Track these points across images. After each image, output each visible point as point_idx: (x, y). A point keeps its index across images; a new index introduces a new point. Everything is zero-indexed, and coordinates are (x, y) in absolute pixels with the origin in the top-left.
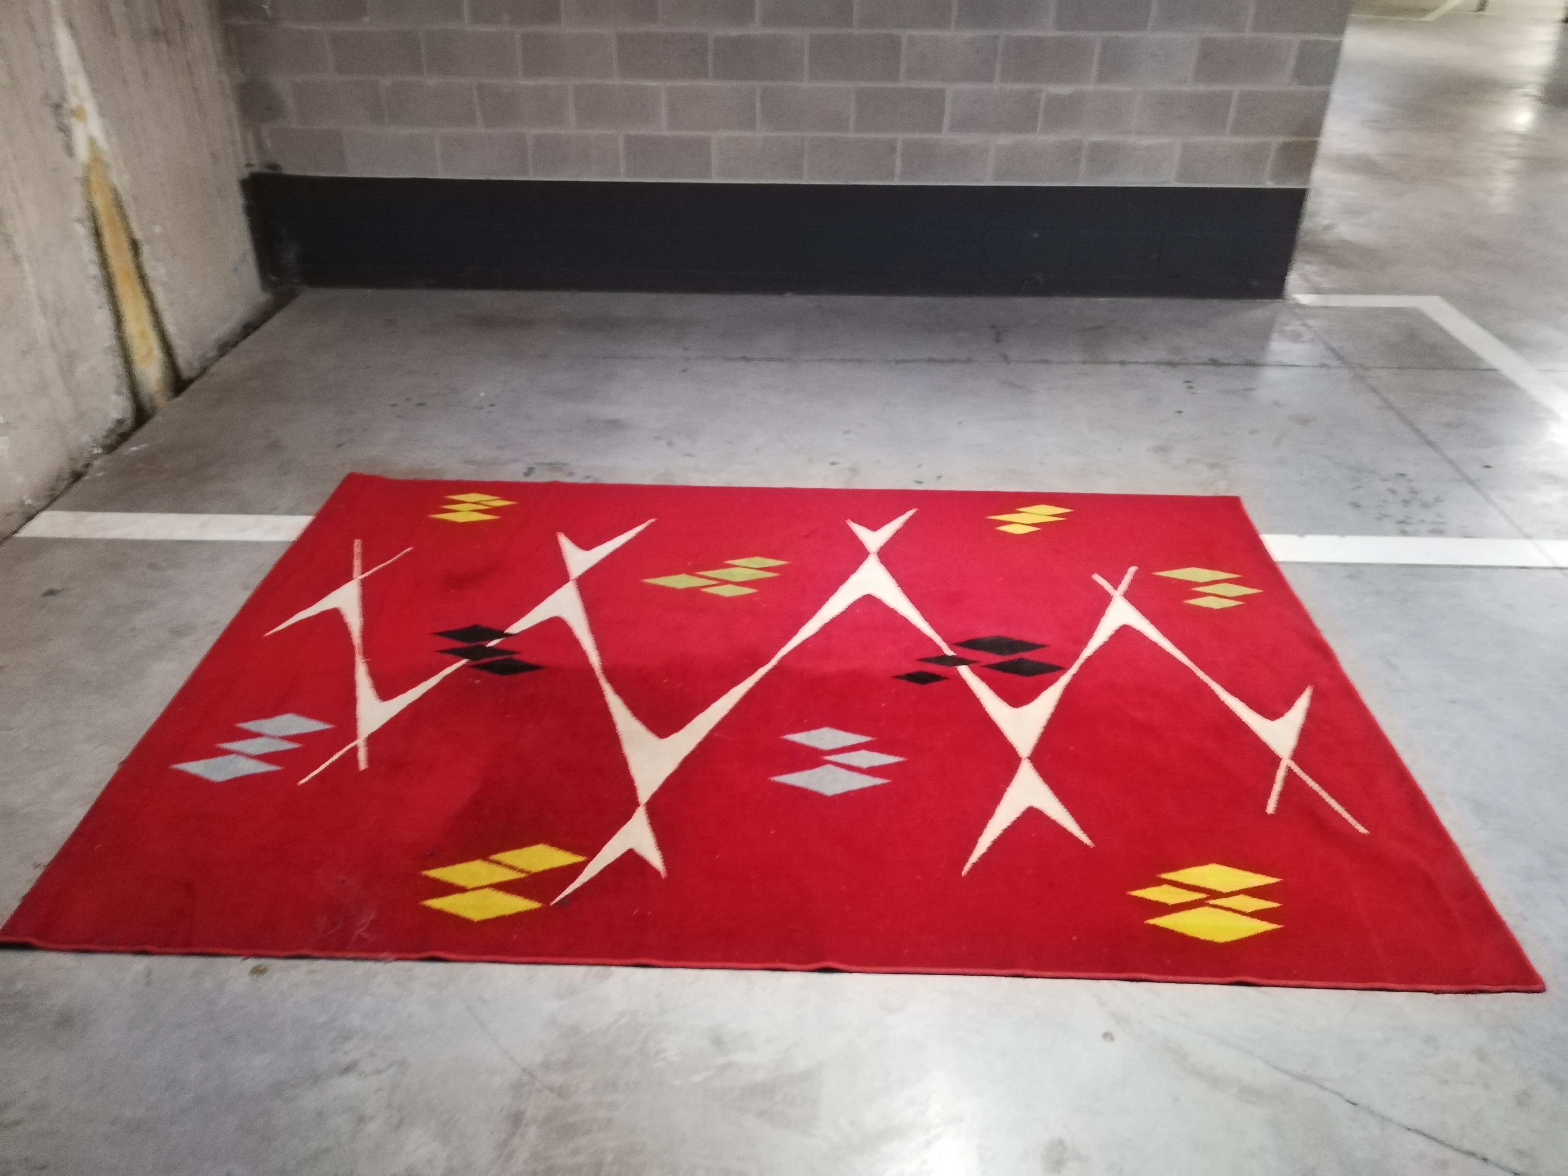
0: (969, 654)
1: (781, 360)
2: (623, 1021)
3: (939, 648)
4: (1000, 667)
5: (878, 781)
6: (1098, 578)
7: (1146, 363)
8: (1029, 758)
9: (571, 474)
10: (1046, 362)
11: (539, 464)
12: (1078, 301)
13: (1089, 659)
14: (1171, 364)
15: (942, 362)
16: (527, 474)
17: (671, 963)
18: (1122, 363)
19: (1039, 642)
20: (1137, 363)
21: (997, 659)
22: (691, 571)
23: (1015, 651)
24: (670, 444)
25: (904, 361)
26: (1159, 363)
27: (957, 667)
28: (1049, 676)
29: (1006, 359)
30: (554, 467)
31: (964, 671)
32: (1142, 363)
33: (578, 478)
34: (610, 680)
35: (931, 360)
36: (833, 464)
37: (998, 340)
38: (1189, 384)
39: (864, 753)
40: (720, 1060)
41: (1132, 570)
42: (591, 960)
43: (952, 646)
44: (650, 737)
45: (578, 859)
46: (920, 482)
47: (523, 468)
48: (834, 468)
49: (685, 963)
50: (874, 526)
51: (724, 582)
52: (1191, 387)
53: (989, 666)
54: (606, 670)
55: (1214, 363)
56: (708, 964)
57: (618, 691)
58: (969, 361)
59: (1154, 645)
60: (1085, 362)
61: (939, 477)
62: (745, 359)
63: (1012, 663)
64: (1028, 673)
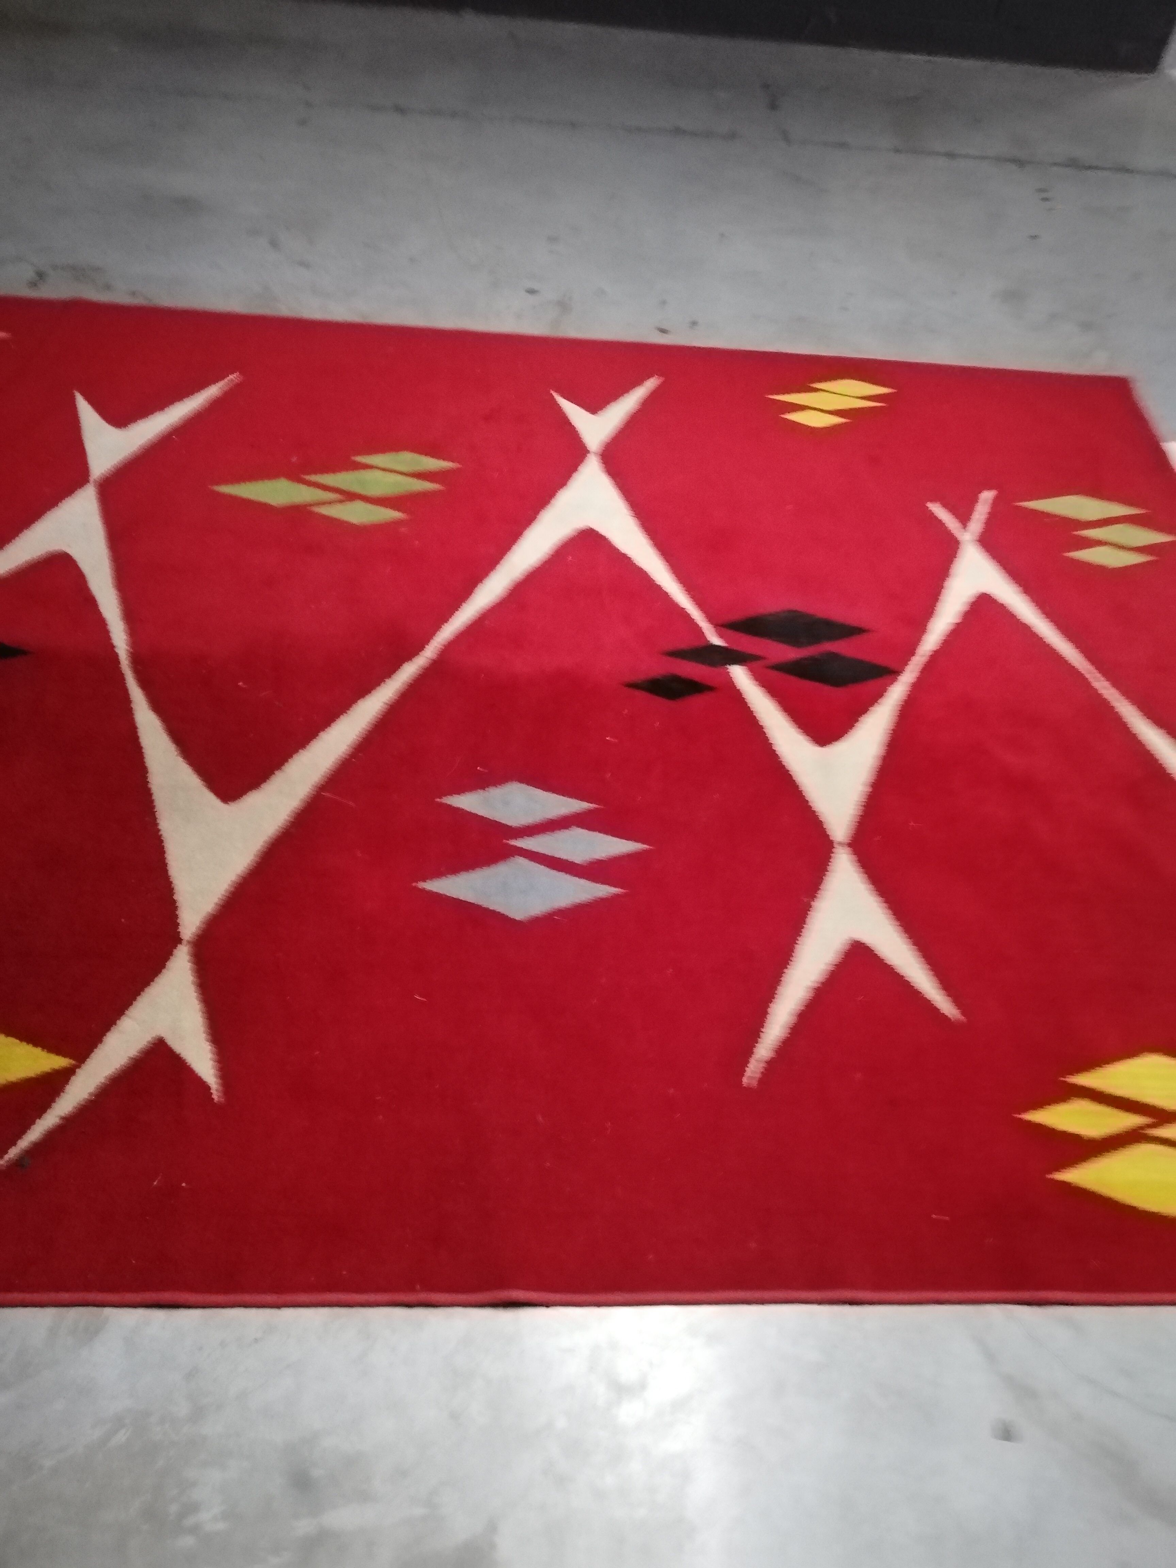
0: (747, 643)
1: (454, 115)
2: (121, 1437)
3: (698, 631)
4: (798, 669)
5: (603, 890)
6: (938, 510)
7: (983, 158)
8: (850, 845)
9: (108, 287)
10: (843, 145)
11: (55, 267)
12: (880, 57)
13: (935, 657)
14: (1020, 163)
15: (694, 134)
16: (33, 284)
17: (220, 1298)
18: (951, 155)
19: (855, 623)
20: (967, 156)
21: (791, 654)
22: (296, 475)
23: (815, 639)
24: (274, 244)
25: (639, 129)
26: (1001, 160)
27: (728, 666)
28: (871, 685)
29: (786, 137)
30: (79, 272)
31: (740, 675)
32: (975, 158)
33: (120, 296)
34: (145, 684)
35: (678, 131)
36: (531, 292)
37: (773, 106)
38: (1045, 195)
39: (578, 833)
40: (304, 1527)
41: (987, 497)
42: (65, 1296)
43: (721, 626)
44: (210, 798)
45: (59, 1062)
46: (663, 331)
47: (29, 273)
48: (531, 299)
49: (247, 1298)
50: (594, 406)
51: (350, 496)
52: (1045, 199)
53: (779, 667)
54: (136, 660)
55: (1073, 164)
56: (288, 1298)
57: (157, 706)
58: (732, 136)
59: (1025, 630)
60: (897, 151)
61: (694, 324)
62: (400, 110)
63: (814, 661)
64: (837, 682)
